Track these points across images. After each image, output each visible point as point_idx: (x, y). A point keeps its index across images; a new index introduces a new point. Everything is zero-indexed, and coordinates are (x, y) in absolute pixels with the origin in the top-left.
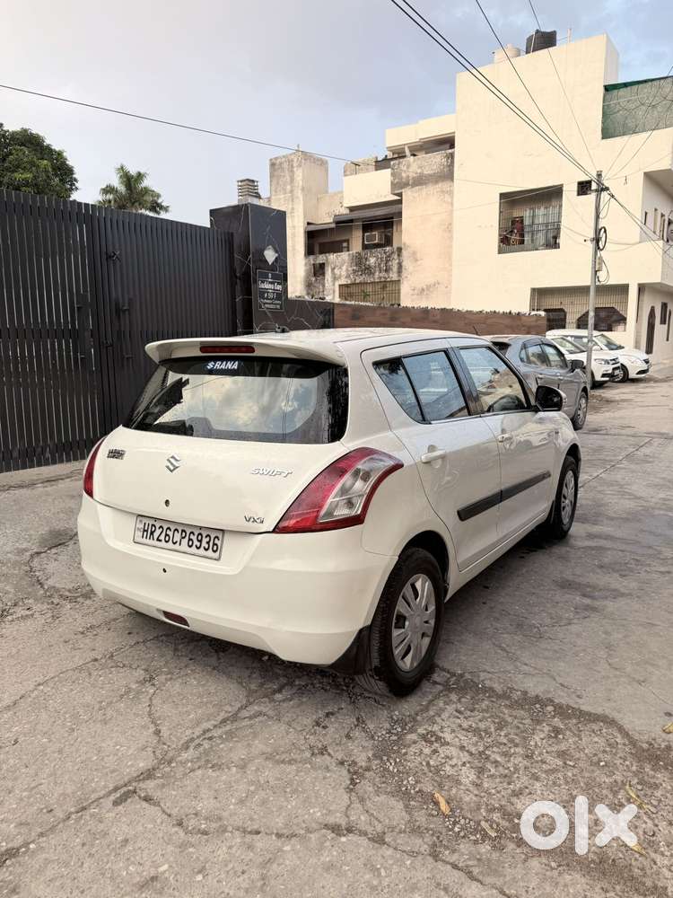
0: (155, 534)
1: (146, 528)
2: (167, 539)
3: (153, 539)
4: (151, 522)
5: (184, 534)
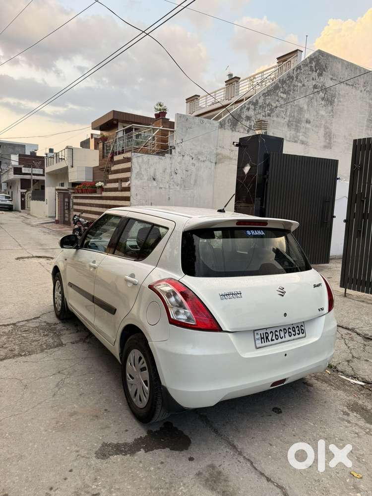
1: (262, 337)
2: (277, 337)
3: (269, 341)
4: (264, 331)
5: (285, 331)
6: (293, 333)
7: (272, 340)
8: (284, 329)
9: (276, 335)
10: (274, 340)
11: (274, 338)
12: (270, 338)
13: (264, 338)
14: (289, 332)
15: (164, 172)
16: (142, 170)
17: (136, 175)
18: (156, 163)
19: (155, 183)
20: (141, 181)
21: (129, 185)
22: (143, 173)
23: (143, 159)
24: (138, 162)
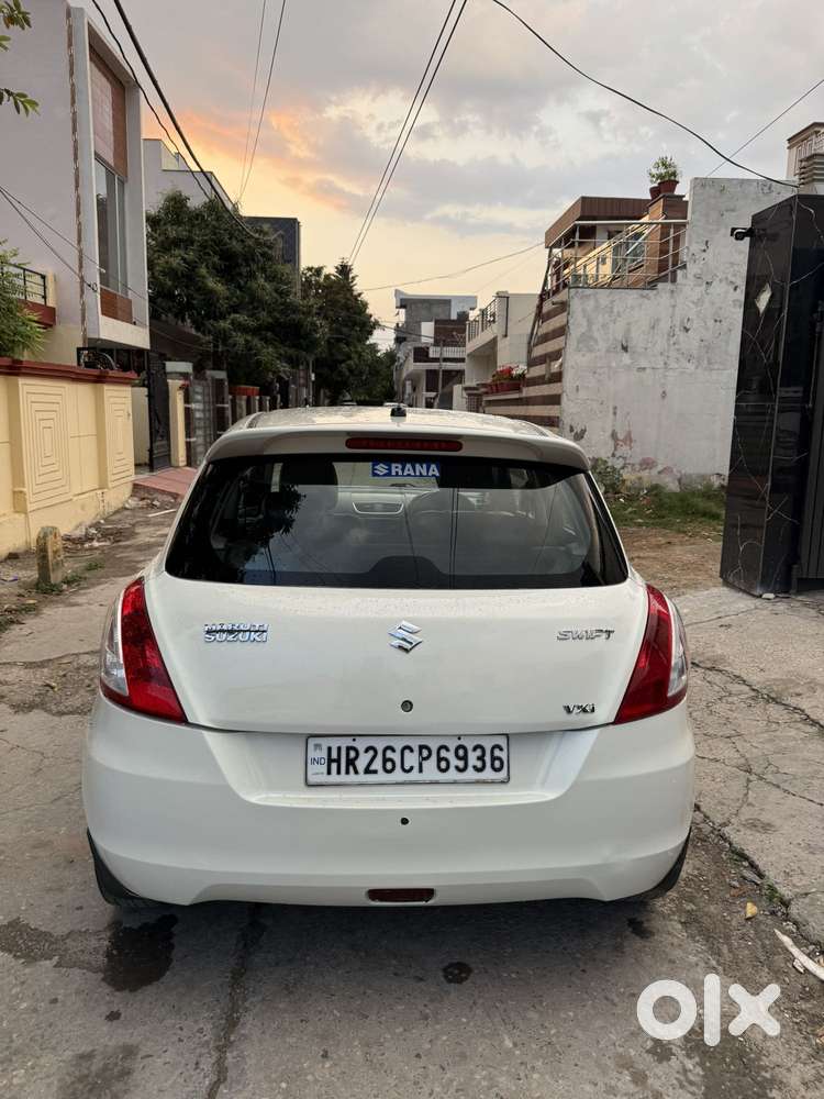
0: (357, 763)
1: (334, 755)
2: (389, 766)
3: (356, 772)
4: (345, 743)
5: (425, 753)
6: (454, 762)
7: (368, 771)
8: (421, 747)
9: (385, 760)
10: (375, 772)
11: (377, 765)
12: (361, 763)
13: (338, 761)
14: (440, 759)
15: (653, 328)
16: (594, 328)
17: (579, 342)
18: (632, 308)
19: (626, 358)
20: (589, 356)
21: (561, 365)
22: (596, 335)
23: (597, 301)
24: (584, 311)
